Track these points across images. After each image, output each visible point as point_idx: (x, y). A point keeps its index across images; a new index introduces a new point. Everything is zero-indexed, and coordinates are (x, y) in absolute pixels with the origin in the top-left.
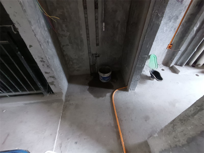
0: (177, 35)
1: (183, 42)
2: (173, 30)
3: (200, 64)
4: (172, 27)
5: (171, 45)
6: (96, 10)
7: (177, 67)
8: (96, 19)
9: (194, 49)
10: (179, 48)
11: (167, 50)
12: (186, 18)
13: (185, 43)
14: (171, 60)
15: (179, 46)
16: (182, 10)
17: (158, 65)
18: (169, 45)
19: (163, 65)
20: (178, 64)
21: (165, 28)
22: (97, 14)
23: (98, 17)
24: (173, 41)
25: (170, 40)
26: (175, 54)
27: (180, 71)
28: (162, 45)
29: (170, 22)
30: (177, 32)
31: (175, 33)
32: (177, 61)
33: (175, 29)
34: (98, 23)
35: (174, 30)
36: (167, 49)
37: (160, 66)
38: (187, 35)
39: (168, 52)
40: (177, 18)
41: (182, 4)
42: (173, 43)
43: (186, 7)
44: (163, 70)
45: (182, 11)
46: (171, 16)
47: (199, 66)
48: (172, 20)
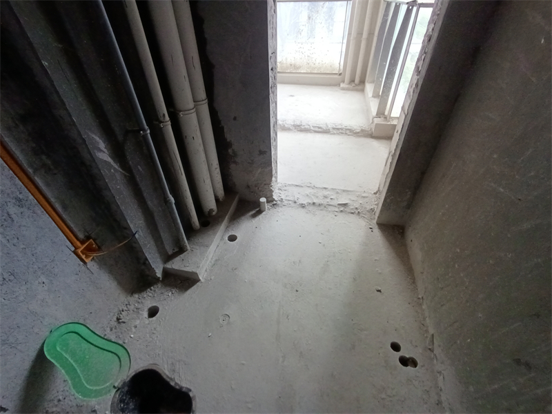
1: (113, 205)
3: (211, 210)
5: (83, 243)
7: (176, 265)
11: (91, 264)
18: (80, 250)
19: (137, 296)
20: (171, 253)
24: (75, 229)
27: (198, 272)
28: (43, 279)
36: (89, 260)
39: (101, 264)
42: (84, 232)
44: (152, 313)
47: (214, 213)
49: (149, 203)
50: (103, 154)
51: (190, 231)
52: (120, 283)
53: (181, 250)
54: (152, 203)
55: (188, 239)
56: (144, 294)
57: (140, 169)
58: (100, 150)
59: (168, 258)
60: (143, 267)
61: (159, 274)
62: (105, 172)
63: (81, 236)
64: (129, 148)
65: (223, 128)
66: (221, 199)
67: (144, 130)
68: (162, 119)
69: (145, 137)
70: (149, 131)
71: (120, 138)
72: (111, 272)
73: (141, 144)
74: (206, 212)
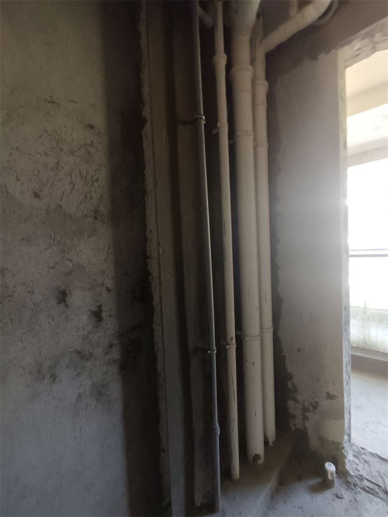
64: (195, 363)
65: (284, 356)
67: (212, 350)
68: (229, 341)
70: (215, 352)
74: (251, 458)
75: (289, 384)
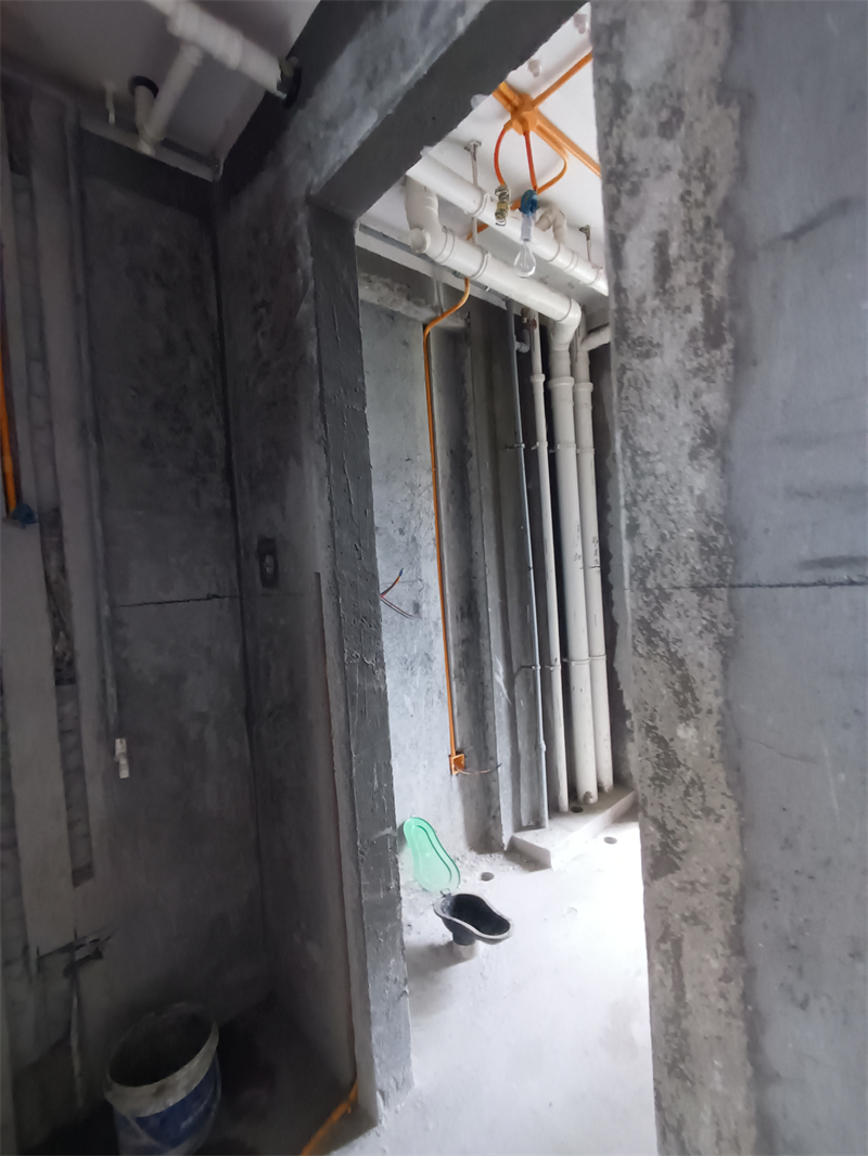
0: (458, 714)
1: (491, 728)
2: (436, 698)
3: (588, 795)
4: (428, 690)
5: (457, 753)
6: (66, 688)
7: (529, 837)
8: (68, 732)
9: (537, 746)
10: (492, 759)
11: (454, 778)
12: (455, 655)
13: (497, 732)
14: (492, 813)
15: (486, 748)
16: (430, 633)
17: (458, 863)
18: (453, 759)
19: (474, 854)
20: (524, 824)
21: (408, 701)
22: (68, 708)
23: (77, 718)
24: (458, 737)
25: (448, 737)
26: (493, 785)
27: (551, 850)
28: (426, 763)
29: (413, 674)
30: (455, 703)
31: (446, 707)
32: (513, 812)
33: (440, 693)
34: (79, 745)
35: (440, 698)
36: (454, 773)
37: (466, 862)
38: (488, 703)
39: (462, 785)
40: (429, 658)
41: (421, 618)
42: (462, 743)
43: (436, 624)
44: (486, 877)
45: (433, 637)
46: (406, 655)
47: (592, 801)
48: (419, 669)
49: (520, 743)
50: (499, 678)
51: (555, 809)
52: (466, 823)
53: (537, 824)
54: (523, 745)
55: (550, 818)
56: (482, 857)
57: (522, 704)
58: (498, 673)
59: (519, 828)
60: (491, 822)
61: (506, 840)
62: (496, 692)
63: (458, 745)
64: (519, 681)
65: (622, 692)
66: (606, 789)
67: (536, 666)
68: (553, 662)
69: (535, 672)
70: (539, 670)
71: (515, 670)
72: (464, 802)
73: (530, 682)
74: (581, 795)
75: (628, 723)
